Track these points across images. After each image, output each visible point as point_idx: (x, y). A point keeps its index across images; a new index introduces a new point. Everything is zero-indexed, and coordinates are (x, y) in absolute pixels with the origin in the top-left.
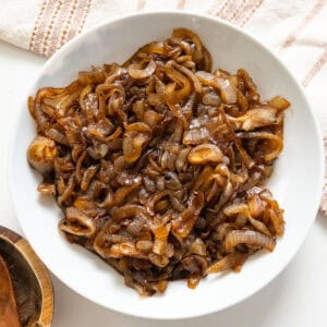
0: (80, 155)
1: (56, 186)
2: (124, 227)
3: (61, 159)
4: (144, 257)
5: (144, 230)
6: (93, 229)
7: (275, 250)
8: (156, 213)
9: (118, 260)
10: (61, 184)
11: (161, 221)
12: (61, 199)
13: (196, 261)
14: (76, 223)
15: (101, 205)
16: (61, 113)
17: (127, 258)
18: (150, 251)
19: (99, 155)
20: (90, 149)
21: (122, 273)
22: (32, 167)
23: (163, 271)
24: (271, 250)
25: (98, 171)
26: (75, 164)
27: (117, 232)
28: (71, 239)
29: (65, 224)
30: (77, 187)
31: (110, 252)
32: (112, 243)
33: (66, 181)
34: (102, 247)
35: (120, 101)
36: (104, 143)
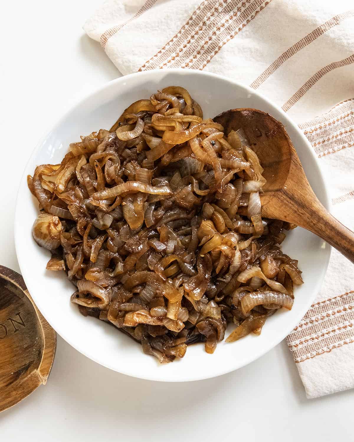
0: (85, 228)
1: (65, 261)
2: (136, 295)
3: (67, 234)
4: (159, 323)
5: (156, 296)
6: (106, 300)
7: (293, 308)
8: (167, 278)
9: (133, 328)
10: (70, 258)
11: (173, 285)
12: (71, 273)
13: (211, 324)
14: (88, 295)
15: (112, 275)
16: (61, 187)
17: (142, 325)
18: (165, 317)
19: (104, 225)
20: (95, 220)
21: (139, 342)
22: (39, 245)
23: (179, 336)
24: (289, 309)
25: (106, 241)
26: (82, 238)
27: (129, 300)
28: (84, 311)
29: (78, 297)
30: (86, 260)
31: (124, 321)
32: (126, 312)
33: (75, 255)
34: (116, 317)
35: (116, 168)
36: (108, 213)
